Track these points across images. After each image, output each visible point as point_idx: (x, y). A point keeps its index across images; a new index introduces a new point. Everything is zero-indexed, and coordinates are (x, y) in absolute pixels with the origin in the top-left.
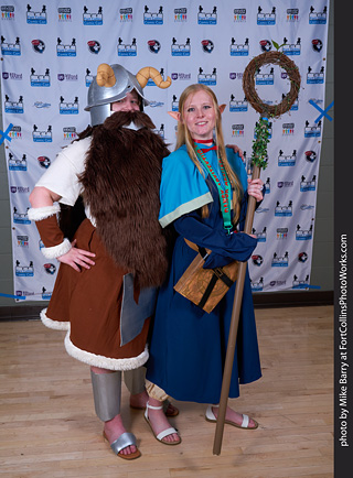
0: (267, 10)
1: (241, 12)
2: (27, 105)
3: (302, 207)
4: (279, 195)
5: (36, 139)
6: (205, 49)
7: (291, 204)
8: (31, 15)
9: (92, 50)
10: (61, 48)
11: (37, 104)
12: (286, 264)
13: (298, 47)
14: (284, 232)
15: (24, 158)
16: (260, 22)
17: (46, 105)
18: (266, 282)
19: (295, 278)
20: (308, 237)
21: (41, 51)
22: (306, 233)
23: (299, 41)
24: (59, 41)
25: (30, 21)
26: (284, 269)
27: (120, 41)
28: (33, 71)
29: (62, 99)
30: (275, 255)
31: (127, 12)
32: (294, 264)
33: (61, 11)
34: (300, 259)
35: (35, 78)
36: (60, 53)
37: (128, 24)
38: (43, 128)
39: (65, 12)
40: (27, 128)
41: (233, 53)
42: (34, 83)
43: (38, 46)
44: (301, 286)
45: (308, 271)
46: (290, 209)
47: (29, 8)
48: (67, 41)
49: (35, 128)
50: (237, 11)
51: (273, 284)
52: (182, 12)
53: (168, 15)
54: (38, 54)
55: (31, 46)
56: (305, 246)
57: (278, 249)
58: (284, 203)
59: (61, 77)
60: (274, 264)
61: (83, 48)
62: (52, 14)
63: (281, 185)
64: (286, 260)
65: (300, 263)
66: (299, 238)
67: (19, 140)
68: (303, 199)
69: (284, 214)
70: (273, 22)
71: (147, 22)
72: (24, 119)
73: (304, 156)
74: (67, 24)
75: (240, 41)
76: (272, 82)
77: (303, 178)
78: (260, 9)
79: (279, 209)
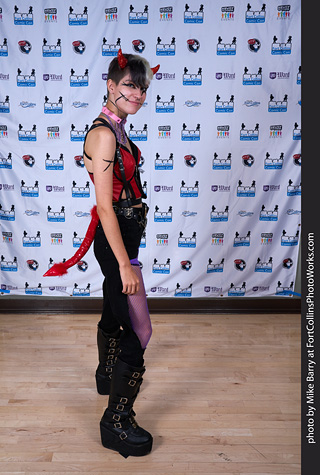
0: (256, 7)
1: (229, 11)
2: (13, 105)
3: (289, 211)
4: (265, 199)
5: (21, 138)
6: (191, 48)
7: (276, 208)
8: (18, 16)
9: (77, 50)
10: (46, 48)
11: (22, 104)
12: (270, 270)
13: (288, 45)
14: (269, 237)
15: (10, 156)
16: (248, 20)
17: (31, 105)
18: (249, 287)
19: (279, 284)
20: (294, 243)
21: (27, 52)
22: (292, 239)
23: (290, 40)
24: (45, 42)
25: (17, 22)
26: (267, 275)
27: (105, 41)
28: (19, 72)
29: (47, 99)
30: (259, 260)
31: (112, 12)
32: (279, 270)
33: (47, 11)
34: (285, 265)
35: (21, 78)
36: (46, 54)
37: (112, 23)
38: (27, 127)
39: (51, 12)
40: (13, 127)
41: (220, 52)
42: (20, 84)
43: (24, 47)
44: (285, 292)
45: (293, 278)
46: (275, 213)
47: (16, 9)
48: (53, 42)
49: (21, 127)
50: (224, 9)
51: (255, 289)
52: (167, 11)
53: (154, 14)
54: (24, 54)
55: (18, 46)
56: (290, 252)
57: (262, 254)
58: (270, 207)
59: (46, 77)
60: (257, 269)
61: (67, 48)
62: (38, 15)
63: (267, 188)
64: (270, 265)
65: (284, 270)
66: (284, 243)
67: (5, 139)
68: (290, 203)
69: (270, 218)
70: (262, 20)
71: (132, 21)
72: (10, 119)
73: (292, 159)
74: (53, 25)
75: (227, 40)
76: (259, 82)
77: (290, 182)
78: (249, 7)
79: (264, 214)
